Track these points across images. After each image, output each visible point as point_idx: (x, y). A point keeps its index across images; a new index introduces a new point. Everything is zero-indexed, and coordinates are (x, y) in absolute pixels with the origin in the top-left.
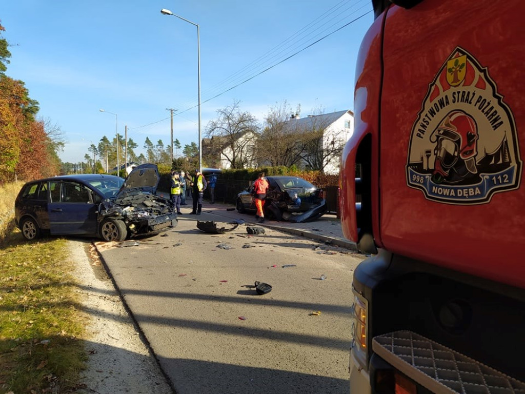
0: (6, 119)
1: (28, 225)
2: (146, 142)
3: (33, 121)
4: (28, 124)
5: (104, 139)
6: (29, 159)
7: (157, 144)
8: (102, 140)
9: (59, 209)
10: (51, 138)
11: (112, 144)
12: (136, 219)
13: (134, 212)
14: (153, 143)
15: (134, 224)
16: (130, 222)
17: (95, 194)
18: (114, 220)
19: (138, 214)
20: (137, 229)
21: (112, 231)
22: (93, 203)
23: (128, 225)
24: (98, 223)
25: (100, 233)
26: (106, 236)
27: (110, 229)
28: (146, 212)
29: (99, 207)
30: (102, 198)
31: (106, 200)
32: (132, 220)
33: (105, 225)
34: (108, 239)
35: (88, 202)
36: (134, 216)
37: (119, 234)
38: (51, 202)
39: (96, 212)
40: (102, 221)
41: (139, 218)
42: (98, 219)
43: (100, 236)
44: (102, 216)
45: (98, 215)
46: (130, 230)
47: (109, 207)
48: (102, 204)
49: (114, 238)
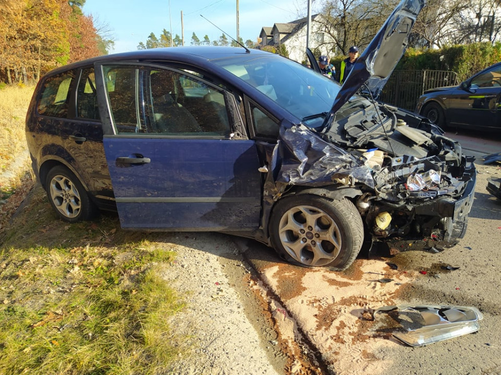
0: (50, 6)
1: (61, 183)
2: (193, 38)
3: (82, 14)
4: (77, 18)
5: (152, 36)
6: (80, 56)
7: (204, 40)
8: (150, 37)
9: (139, 156)
10: (101, 35)
11: (159, 41)
12: (399, 196)
13: (393, 172)
14: (199, 39)
15: (389, 213)
16: (377, 205)
17: (253, 107)
18: (328, 201)
19: (407, 178)
20: (396, 230)
21: (317, 235)
22: (250, 138)
23: (369, 216)
24: (264, 203)
25: (270, 234)
26: (292, 248)
27: (311, 229)
28: (432, 171)
29: (274, 153)
30: (278, 119)
31: (293, 127)
32: (383, 199)
33: (290, 213)
34: (302, 259)
35: (232, 135)
36: (395, 184)
37: (345, 249)
38: (113, 134)
39: (261, 168)
40: (282, 198)
41: (413, 194)
42: (266, 193)
43: (268, 242)
44: (282, 185)
45: (268, 180)
46: (377, 230)
47: (309, 152)
48: (282, 142)
49: (325, 257)
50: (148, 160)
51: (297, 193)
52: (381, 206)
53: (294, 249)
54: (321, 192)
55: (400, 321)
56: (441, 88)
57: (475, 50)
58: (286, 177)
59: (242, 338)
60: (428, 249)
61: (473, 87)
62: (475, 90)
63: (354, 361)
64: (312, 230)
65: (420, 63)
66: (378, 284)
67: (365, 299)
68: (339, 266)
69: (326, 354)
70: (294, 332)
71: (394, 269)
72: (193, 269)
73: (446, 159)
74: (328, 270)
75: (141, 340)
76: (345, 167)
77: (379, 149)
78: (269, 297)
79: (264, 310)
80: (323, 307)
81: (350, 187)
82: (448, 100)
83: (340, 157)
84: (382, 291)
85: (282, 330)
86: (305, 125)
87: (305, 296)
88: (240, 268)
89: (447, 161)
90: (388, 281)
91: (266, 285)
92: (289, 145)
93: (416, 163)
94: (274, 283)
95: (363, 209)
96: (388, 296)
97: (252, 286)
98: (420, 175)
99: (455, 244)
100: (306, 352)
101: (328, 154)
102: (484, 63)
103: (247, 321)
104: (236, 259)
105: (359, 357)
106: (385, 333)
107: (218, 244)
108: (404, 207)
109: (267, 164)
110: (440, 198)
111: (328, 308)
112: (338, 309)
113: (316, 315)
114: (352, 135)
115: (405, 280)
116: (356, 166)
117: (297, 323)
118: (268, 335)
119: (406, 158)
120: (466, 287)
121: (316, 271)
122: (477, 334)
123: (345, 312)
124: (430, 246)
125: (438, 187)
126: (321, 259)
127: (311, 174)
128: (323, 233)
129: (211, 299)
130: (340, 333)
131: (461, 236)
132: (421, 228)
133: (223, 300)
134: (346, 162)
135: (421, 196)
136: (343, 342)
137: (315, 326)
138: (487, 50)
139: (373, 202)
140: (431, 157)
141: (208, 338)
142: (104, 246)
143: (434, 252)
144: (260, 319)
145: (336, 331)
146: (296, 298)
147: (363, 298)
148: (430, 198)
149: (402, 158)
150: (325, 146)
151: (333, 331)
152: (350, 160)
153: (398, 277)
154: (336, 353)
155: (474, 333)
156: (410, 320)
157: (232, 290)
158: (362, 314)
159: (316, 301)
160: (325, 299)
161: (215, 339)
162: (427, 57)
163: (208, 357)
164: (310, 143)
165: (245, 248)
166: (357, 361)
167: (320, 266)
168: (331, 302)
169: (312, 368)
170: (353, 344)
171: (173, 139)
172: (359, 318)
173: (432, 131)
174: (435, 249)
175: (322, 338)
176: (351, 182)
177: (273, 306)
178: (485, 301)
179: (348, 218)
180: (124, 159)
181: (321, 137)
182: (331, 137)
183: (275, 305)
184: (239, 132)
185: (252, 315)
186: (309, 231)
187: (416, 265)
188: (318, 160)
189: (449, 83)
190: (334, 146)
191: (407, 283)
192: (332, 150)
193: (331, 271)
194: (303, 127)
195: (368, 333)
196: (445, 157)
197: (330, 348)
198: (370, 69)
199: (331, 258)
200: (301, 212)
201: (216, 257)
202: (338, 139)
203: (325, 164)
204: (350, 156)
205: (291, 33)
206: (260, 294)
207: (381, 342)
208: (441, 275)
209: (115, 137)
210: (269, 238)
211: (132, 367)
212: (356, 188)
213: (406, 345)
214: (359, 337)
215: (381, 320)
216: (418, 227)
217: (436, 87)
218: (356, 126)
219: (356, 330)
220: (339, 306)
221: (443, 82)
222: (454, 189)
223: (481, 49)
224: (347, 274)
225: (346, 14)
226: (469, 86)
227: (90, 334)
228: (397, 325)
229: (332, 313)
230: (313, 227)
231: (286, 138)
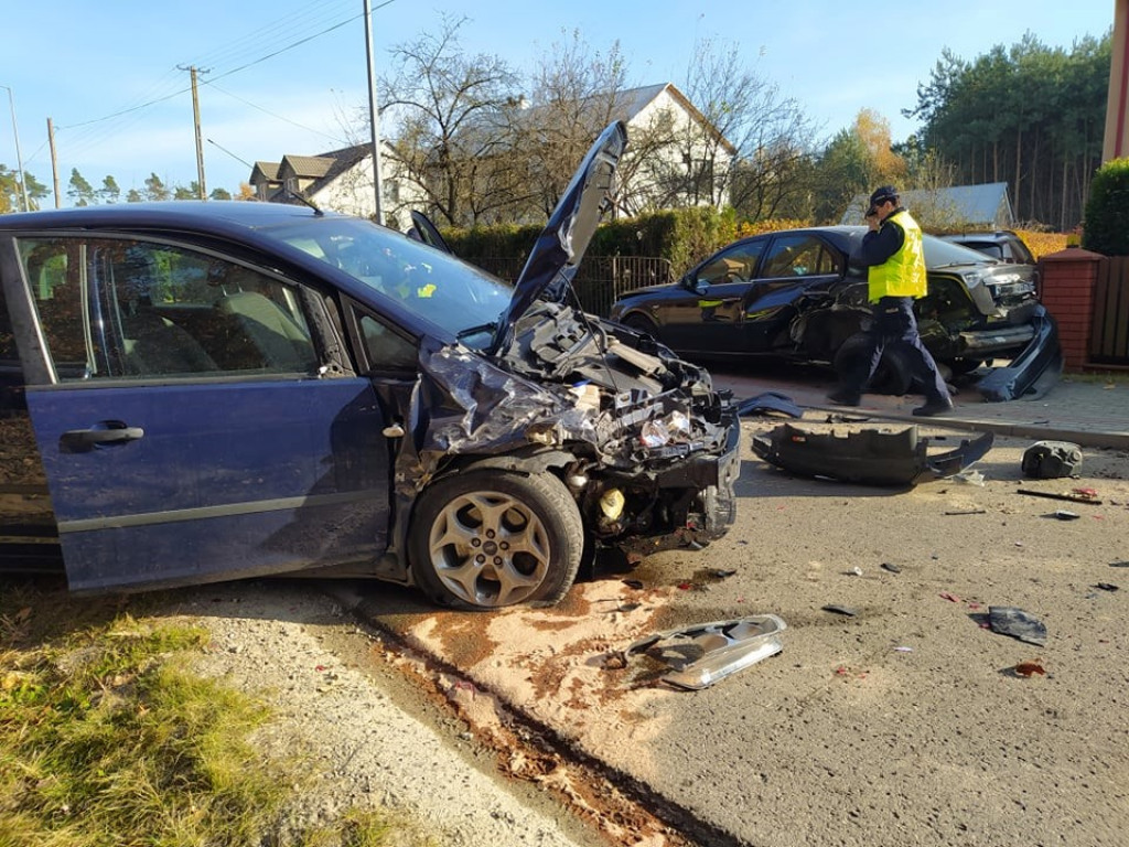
2: (73, 181)
7: (103, 186)
9: (116, 426)
12: (633, 458)
13: (618, 419)
14: (90, 184)
15: (620, 489)
16: (598, 478)
17: (360, 315)
18: (520, 478)
19: (641, 428)
20: (633, 519)
21: (504, 546)
22: (359, 374)
23: (588, 501)
24: (398, 500)
25: (411, 558)
26: (458, 578)
27: (491, 534)
28: (676, 413)
29: (414, 399)
30: (415, 336)
31: (445, 348)
32: (609, 466)
33: (450, 511)
34: (478, 598)
35: (323, 370)
36: (623, 439)
37: (556, 562)
38: (50, 381)
39: (388, 429)
40: (434, 483)
41: (654, 452)
42: (399, 477)
43: (409, 577)
44: (432, 457)
45: (405, 452)
46: (603, 524)
47: (479, 392)
48: (428, 378)
49: (522, 585)
50: (138, 432)
51: (462, 470)
52: (606, 479)
53: (461, 581)
54: (507, 462)
55: (667, 660)
56: (645, 288)
57: (694, 221)
58: (441, 441)
59: (405, 742)
60: (687, 546)
61: (702, 285)
62: (706, 290)
63: (611, 727)
64: (493, 537)
65: (602, 243)
66: (619, 614)
67: (604, 640)
68: (547, 597)
69: (561, 728)
70: (497, 713)
71: (637, 589)
72: (257, 652)
73: (695, 394)
74: (529, 607)
75: (204, 784)
76: (543, 414)
77: (592, 383)
78: (432, 672)
79: (429, 692)
80: (538, 664)
81: (555, 450)
82: (662, 309)
83: (534, 397)
84: (627, 623)
85: (473, 716)
86: (465, 345)
87: (502, 655)
88: (356, 636)
89: (694, 397)
90: (632, 607)
91: (420, 652)
92: (440, 381)
93: (651, 402)
94: (436, 646)
95: (578, 487)
96: (639, 629)
97: (392, 662)
98: (659, 422)
99: (724, 533)
100: (527, 737)
101: (512, 394)
102: (711, 243)
103: (403, 714)
104: (342, 624)
105: (617, 722)
106: (648, 680)
107: (292, 604)
108: (644, 476)
109: (401, 421)
110: (694, 455)
111: (547, 664)
112: (564, 662)
113: (529, 679)
114: (545, 358)
115: (659, 602)
116: (561, 411)
117: (499, 698)
118: (451, 727)
119: (635, 393)
120: (751, 597)
121: (507, 614)
122: (782, 655)
123: (576, 664)
124: (688, 541)
125: (689, 438)
126: (514, 589)
127: (487, 431)
128: (515, 538)
129: (317, 694)
130: (578, 695)
131: (730, 520)
132: (669, 514)
133: (344, 692)
134: (544, 405)
135: (666, 453)
136: (586, 707)
137: (533, 694)
138: (713, 220)
139: (593, 474)
140: (671, 391)
141: (340, 753)
142: (13, 648)
143: (696, 549)
144: (427, 707)
145: (571, 694)
146: (485, 661)
147: (600, 639)
148: (679, 456)
149: (629, 394)
150: (507, 380)
151: (565, 695)
152: (551, 401)
153: (647, 600)
154: (579, 724)
155: (777, 655)
156: (681, 656)
157: (354, 674)
158: (605, 662)
159: (522, 658)
160: (538, 652)
161: (355, 752)
162: (615, 232)
163: (352, 780)
164: (479, 376)
165: (354, 601)
166: (616, 727)
167: (514, 605)
168: (548, 654)
169: (545, 756)
170: (603, 705)
171: (192, 385)
172: (602, 668)
173: (660, 354)
174: (696, 544)
175: (550, 708)
176: (557, 440)
177: (445, 682)
178: (783, 611)
179: (557, 503)
180: (81, 434)
181: (496, 365)
182: (513, 364)
183: (449, 680)
184: (336, 364)
185: (410, 705)
186: (488, 539)
187: (672, 578)
188: (496, 404)
189: (658, 278)
190: (519, 379)
191: (663, 606)
192: (517, 385)
193: (535, 608)
194: (461, 349)
195: (621, 686)
196: (691, 390)
197: (567, 720)
198: (567, 247)
199: (533, 584)
200: (471, 506)
201: (298, 626)
202: (524, 367)
203: (509, 411)
204: (549, 394)
205: (323, 178)
206: (413, 670)
207: (645, 695)
208: (712, 586)
209: (55, 389)
210: (410, 567)
211: (199, 832)
212: (564, 450)
213: (687, 689)
214: (608, 694)
215: (637, 664)
216: (665, 512)
217: (637, 286)
218: (548, 345)
219: (601, 686)
220: (565, 659)
221: (648, 278)
222: (711, 439)
223: (704, 219)
224: (563, 608)
225: (449, 147)
226: (695, 282)
227: (66, 808)
228: (664, 667)
229: (555, 669)
230: (496, 531)
231: (434, 368)
